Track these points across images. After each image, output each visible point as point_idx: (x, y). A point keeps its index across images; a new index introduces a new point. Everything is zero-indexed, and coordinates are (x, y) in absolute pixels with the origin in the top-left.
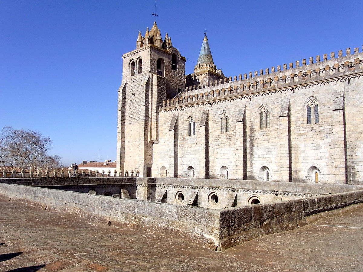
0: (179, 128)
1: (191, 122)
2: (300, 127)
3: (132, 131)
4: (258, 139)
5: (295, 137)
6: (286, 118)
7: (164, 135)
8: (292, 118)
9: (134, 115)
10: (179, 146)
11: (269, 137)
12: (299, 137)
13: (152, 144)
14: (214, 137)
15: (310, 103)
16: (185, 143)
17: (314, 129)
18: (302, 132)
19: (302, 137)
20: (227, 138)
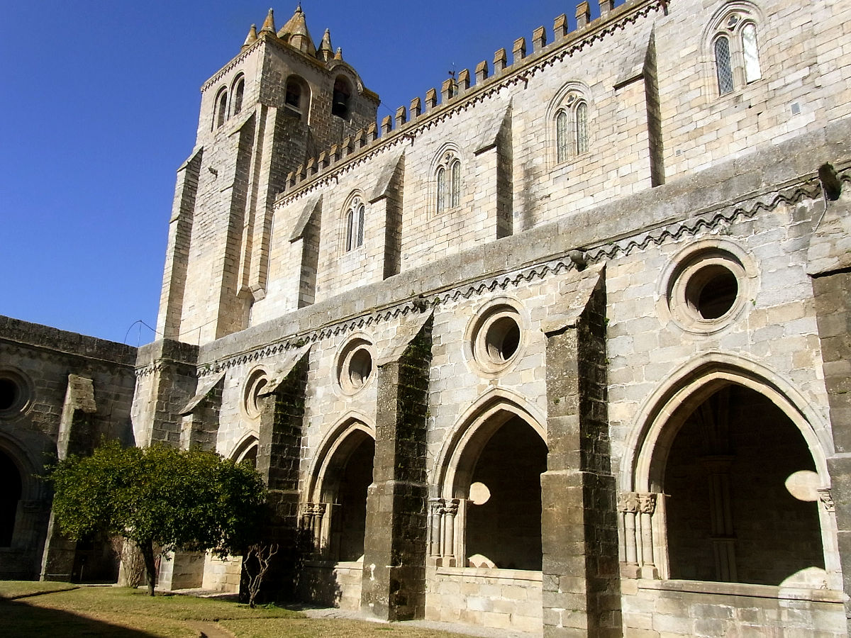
0: (321, 234)
1: (353, 209)
2: (691, 112)
3: (202, 275)
4: (549, 196)
5: (676, 149)
6: (640, 86)
7: (282, 268)
8: (664, 90)
9: (211, 227)
10: (316, 289)
11: (584, 178)
12: (692, 143)
13: (249, 303)
14: (414, 232)
15: (723, 27)
16: (333, 276)
17: (745, 98)
18: (700, 124)
19: (701, 140)
20: (453, 222)
